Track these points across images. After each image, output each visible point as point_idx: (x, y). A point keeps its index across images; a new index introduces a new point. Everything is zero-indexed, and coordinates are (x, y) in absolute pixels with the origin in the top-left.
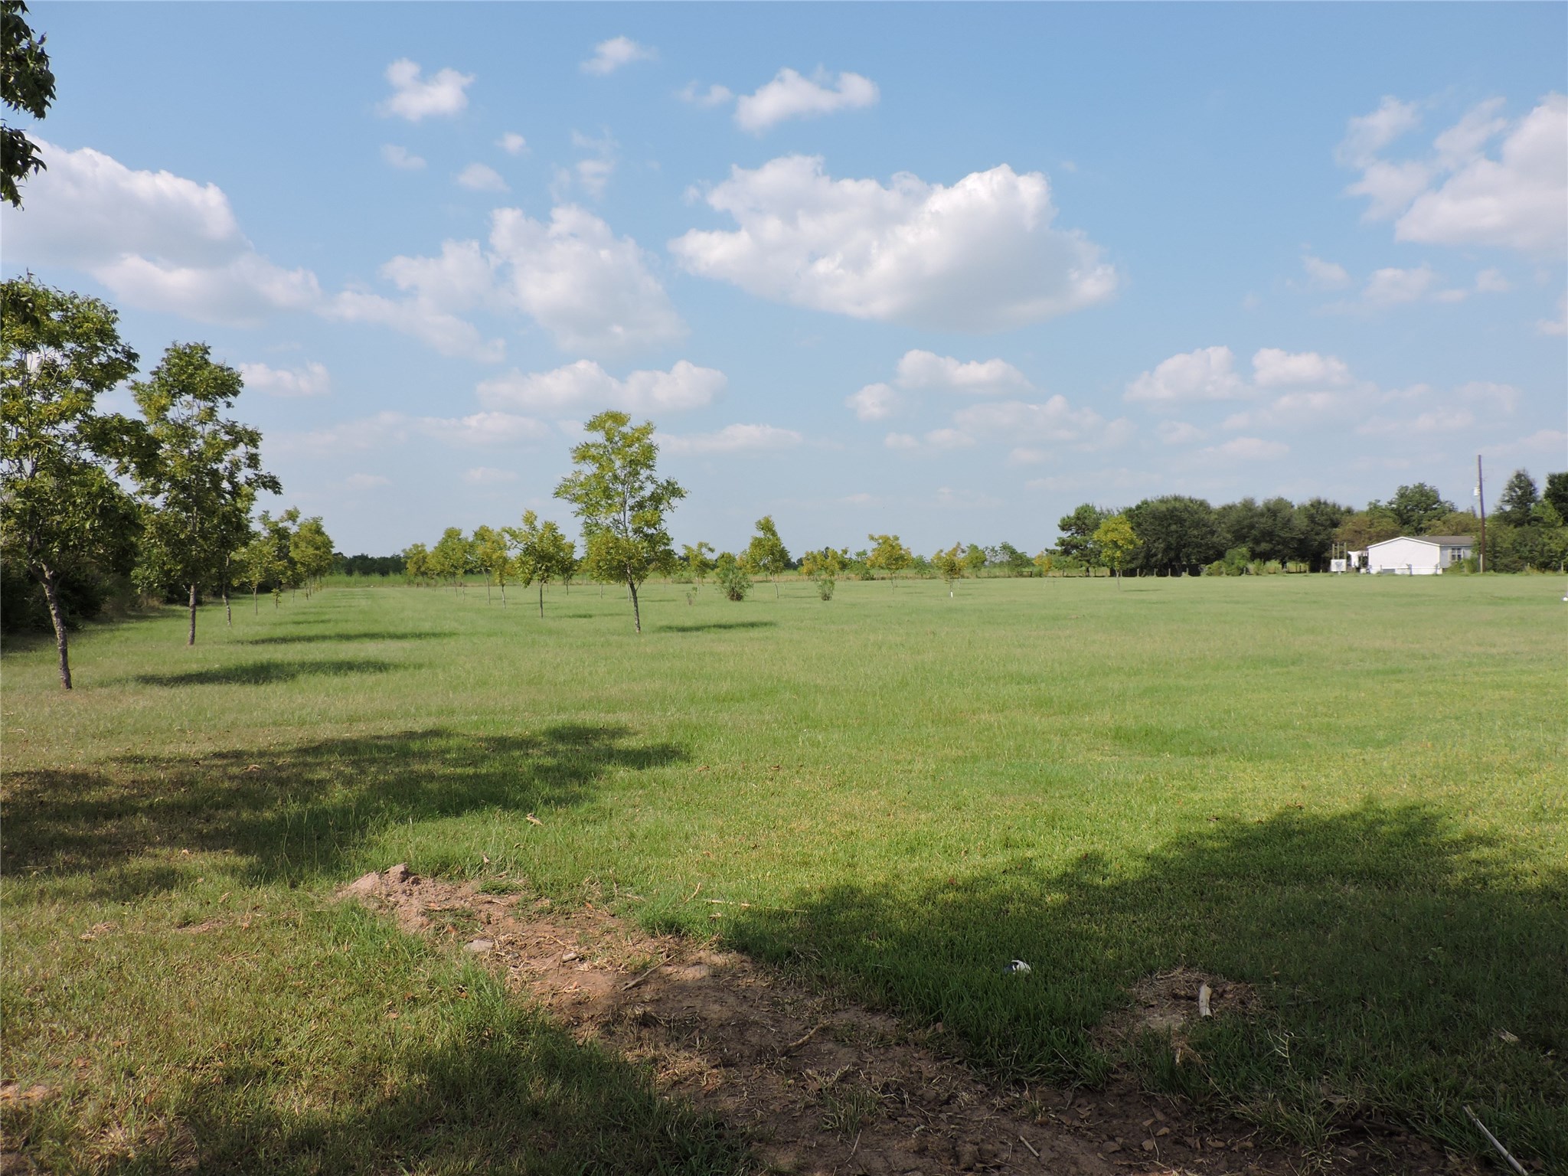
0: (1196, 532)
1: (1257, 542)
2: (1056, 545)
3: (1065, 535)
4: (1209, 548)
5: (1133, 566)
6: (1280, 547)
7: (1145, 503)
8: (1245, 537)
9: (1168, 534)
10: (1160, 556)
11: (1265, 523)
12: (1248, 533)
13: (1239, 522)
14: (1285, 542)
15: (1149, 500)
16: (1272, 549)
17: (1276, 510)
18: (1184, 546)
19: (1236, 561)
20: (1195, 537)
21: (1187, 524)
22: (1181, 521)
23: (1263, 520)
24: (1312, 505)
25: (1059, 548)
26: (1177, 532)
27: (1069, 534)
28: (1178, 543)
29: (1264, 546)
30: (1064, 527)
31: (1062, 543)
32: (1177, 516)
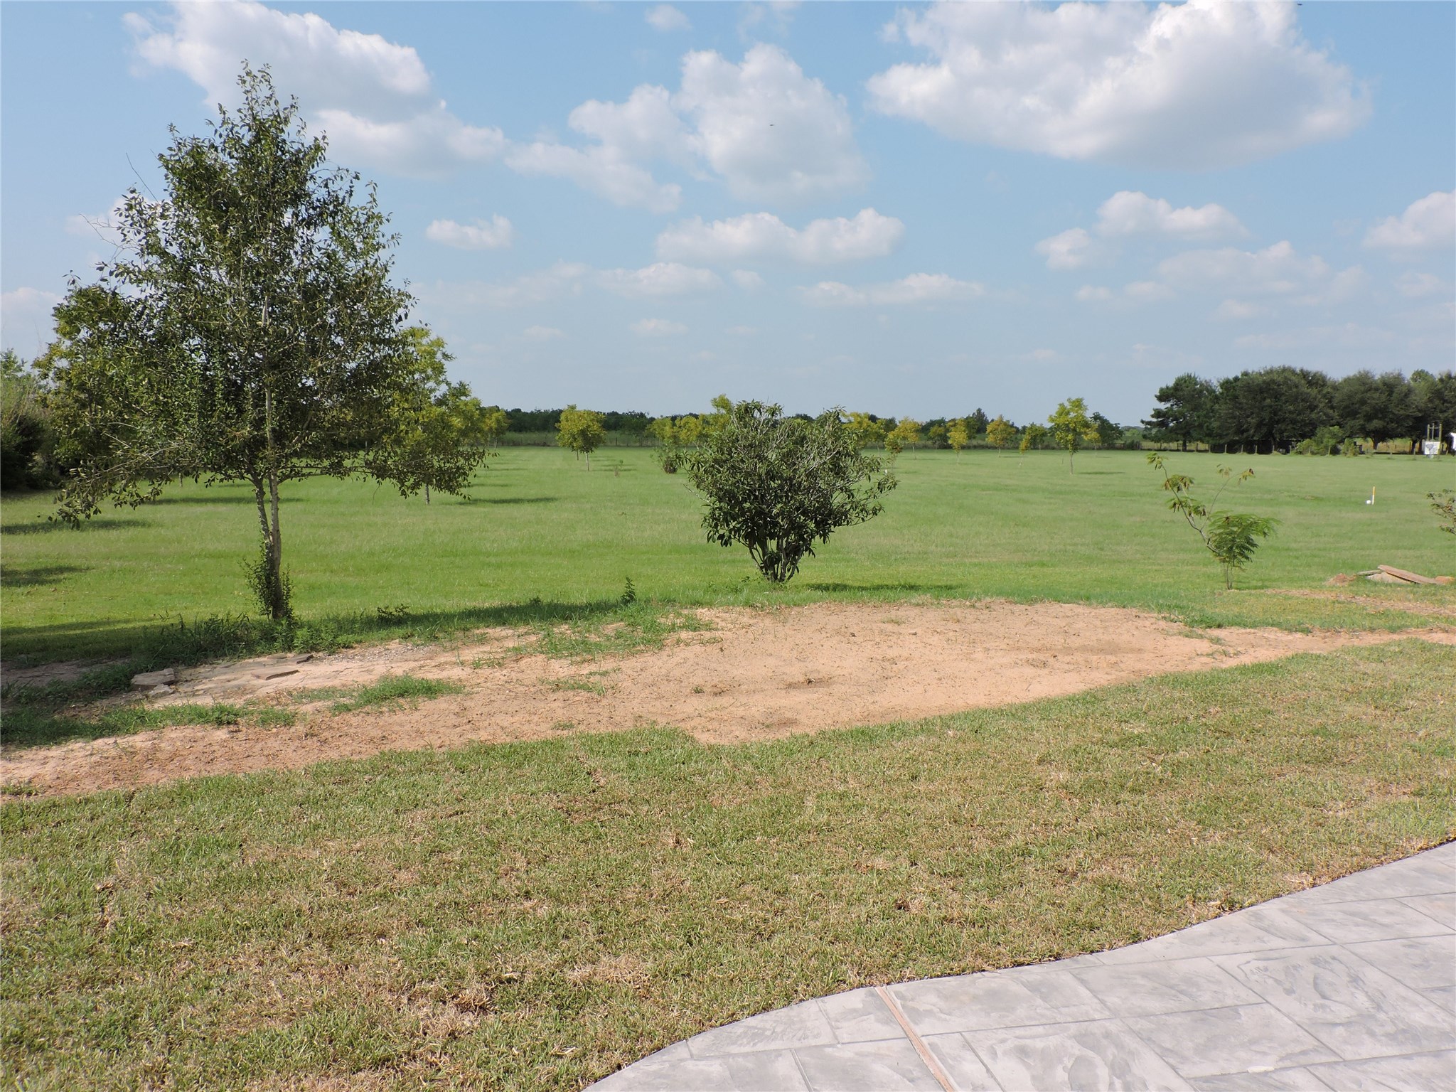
0: (1291, 408)
1: (1369, 418)
2: (1153, 416)
3: (1163, 406)
4: (1306, 425)
5: (1222, 442)
6: (1394, 425)
7: (1245, 374)
8: (1357, 413)
9: (1262, 409)
10: (1252, 432)
11: (1377, 399)
12: (1359, 408)
13: (1350, 397)
14: (1398, 420)
15: (1250, 371)
16: (1384, 427)
17: (1390, 386)
18: (1278, 422)
19: (1325, 440)
20: (1290, 412)
21: (1283, 398)
22: (1277, 396)
23: (1376, 395)
24: (1441, 380)
25: (1154, 420)
26: (1271, 407)
27: (1168, 405)
28: (1271, 418)
29: (1376, 424)
30: (1163, 397)
31: (1158, 413)
32: (1273, 389)
